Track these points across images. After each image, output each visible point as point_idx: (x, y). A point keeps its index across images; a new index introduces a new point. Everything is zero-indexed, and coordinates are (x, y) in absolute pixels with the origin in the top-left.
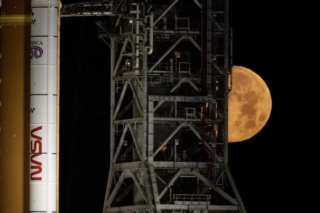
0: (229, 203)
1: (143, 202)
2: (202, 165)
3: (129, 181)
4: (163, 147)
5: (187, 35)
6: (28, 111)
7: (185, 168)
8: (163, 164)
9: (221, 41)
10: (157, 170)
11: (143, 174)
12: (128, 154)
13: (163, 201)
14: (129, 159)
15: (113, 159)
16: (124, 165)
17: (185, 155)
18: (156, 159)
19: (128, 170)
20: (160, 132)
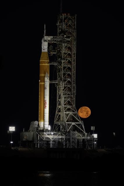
0: (75, 112)
1: (62, 112)
2: (71, 106)
3: (60, 109)
4: (65, 103)
5: (69, 86)
6: (44, 98)
7: (69, 107)
8: (65, 106)
9: (74, 87)
10: (64, 107)
11: (62, 107)
12: (60, 104)
13: (65, 112)
14: (60, 105)
15: (57, 105)
16: (59, 106)
17: (68, 104)
18: (64, 105)
19: (60, 107)
20: (65, 101)
